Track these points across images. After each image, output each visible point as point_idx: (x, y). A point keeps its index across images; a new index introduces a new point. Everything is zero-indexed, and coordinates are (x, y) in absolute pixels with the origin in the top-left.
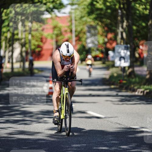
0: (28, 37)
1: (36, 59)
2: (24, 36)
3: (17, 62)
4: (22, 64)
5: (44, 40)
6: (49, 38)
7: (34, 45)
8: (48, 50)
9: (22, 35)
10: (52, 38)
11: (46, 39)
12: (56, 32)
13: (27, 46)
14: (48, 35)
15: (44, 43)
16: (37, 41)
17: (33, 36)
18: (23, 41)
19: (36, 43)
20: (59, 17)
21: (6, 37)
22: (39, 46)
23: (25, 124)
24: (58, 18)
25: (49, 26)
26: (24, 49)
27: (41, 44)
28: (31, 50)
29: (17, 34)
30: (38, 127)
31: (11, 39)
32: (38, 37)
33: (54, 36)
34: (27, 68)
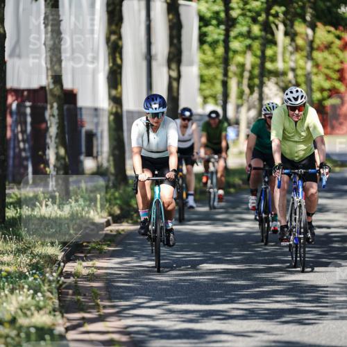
2: (292, 64)
7: (322, 90)
16: (328, 78)
17: (317, 65)
18: (290, 76)
19: (327, 85)
21: (242, 66)
23: (300, 322)
27: (341, 87)
29: (273, 60)
30: (341, 332)
31: (256, 72)
32: (328, 67)
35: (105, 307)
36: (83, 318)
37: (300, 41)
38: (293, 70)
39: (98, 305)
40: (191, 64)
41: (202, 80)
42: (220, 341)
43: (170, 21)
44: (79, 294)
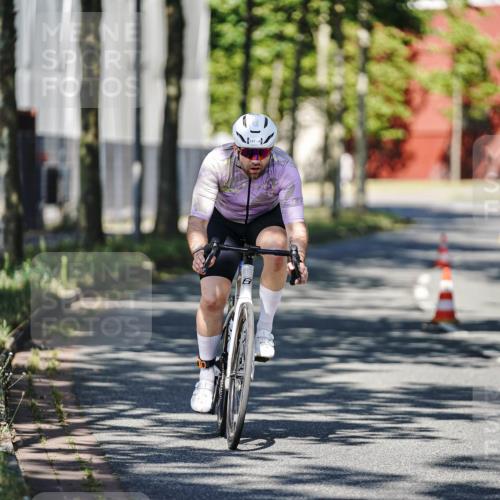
0: (354, 85)
1: (384, 173)
2: (338, 80)
3: (309, 181)
4: (329, 189)
5: (417, 99)
6: (437, 91)
7: (379, 116)
8: (431, 136)
9: (330, 75)
10: (449, 91)
11: (425, 92)
12: (463, 68)
13: (350, 119)
14: (433, 79)
15: (416, 111)
16: (388, 100)
17: (373, 81)
18: (335, 97)
19: (387, 110)
20: (477, 9)
21: (268, 82)
22: (396, 122)
24: (473, 13)
25: (436, 43)
26: (338, 132)
27: (405, 113)
28: (365, 133)
29: (312, 72)
31: (289, 90)
32: (391, 86)
33: (457, 85)
34: (348, 209)
35: (70, 415)
36: (39, 430)
37: (350, 48)
38: (340, 88)
39: (60, 412)
40: (196, 76)
41: (213, 99)
42: (232, 466)
43: (170, 16)
44: (34, 396)
